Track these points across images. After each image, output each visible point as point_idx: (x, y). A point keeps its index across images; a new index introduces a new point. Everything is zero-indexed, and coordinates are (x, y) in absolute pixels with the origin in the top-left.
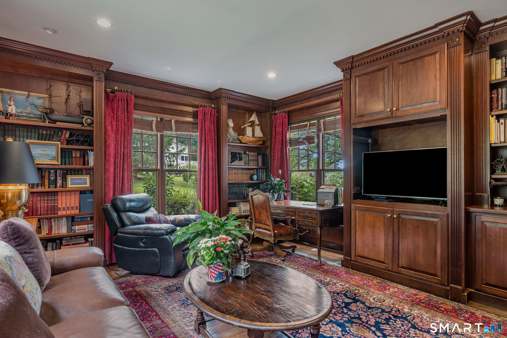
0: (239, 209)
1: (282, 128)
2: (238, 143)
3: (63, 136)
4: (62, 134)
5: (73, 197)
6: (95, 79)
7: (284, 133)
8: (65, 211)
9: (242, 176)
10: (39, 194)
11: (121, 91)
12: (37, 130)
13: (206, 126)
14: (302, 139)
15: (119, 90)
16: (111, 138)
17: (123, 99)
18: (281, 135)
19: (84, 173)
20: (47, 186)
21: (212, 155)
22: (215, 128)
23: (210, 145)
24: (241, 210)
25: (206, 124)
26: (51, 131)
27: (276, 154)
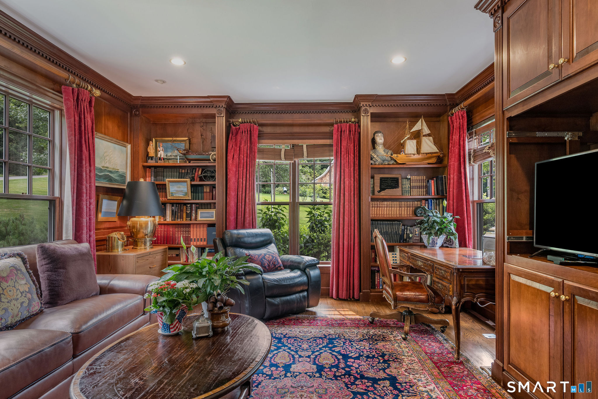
0: (393, 256)
1: (459, 134)
2: (393, 164)
3: (196, 174)
4: (195, 172)
5: (202, 229)
6: (217, 115)
7: (462, 143)
8: (196, 242)
9: (399, 209)
10: (177, 226)
11: (245, 122)
12: (178, 170)
13: (342, 147)
14: (487, 148)
15: (242, 122)
16: (231, 172)
17: (246, 130)
18: (458, 146)
19: (212, 207)
20: (184, 219)
21: (350, 183)
22: (355, 148)
23: (347, 170)
24: (396, 257)
25: (343, 144)
26: (188, 170)
27: (452, 176)
